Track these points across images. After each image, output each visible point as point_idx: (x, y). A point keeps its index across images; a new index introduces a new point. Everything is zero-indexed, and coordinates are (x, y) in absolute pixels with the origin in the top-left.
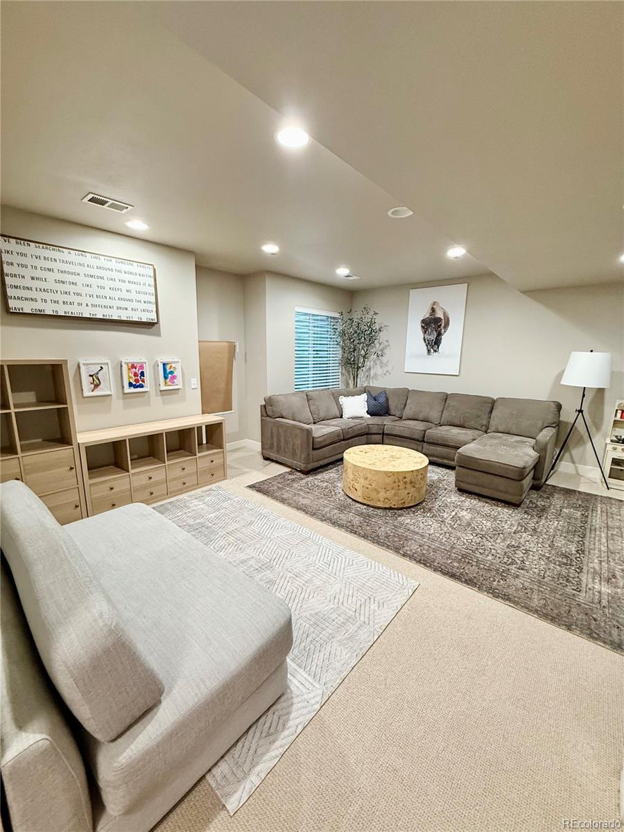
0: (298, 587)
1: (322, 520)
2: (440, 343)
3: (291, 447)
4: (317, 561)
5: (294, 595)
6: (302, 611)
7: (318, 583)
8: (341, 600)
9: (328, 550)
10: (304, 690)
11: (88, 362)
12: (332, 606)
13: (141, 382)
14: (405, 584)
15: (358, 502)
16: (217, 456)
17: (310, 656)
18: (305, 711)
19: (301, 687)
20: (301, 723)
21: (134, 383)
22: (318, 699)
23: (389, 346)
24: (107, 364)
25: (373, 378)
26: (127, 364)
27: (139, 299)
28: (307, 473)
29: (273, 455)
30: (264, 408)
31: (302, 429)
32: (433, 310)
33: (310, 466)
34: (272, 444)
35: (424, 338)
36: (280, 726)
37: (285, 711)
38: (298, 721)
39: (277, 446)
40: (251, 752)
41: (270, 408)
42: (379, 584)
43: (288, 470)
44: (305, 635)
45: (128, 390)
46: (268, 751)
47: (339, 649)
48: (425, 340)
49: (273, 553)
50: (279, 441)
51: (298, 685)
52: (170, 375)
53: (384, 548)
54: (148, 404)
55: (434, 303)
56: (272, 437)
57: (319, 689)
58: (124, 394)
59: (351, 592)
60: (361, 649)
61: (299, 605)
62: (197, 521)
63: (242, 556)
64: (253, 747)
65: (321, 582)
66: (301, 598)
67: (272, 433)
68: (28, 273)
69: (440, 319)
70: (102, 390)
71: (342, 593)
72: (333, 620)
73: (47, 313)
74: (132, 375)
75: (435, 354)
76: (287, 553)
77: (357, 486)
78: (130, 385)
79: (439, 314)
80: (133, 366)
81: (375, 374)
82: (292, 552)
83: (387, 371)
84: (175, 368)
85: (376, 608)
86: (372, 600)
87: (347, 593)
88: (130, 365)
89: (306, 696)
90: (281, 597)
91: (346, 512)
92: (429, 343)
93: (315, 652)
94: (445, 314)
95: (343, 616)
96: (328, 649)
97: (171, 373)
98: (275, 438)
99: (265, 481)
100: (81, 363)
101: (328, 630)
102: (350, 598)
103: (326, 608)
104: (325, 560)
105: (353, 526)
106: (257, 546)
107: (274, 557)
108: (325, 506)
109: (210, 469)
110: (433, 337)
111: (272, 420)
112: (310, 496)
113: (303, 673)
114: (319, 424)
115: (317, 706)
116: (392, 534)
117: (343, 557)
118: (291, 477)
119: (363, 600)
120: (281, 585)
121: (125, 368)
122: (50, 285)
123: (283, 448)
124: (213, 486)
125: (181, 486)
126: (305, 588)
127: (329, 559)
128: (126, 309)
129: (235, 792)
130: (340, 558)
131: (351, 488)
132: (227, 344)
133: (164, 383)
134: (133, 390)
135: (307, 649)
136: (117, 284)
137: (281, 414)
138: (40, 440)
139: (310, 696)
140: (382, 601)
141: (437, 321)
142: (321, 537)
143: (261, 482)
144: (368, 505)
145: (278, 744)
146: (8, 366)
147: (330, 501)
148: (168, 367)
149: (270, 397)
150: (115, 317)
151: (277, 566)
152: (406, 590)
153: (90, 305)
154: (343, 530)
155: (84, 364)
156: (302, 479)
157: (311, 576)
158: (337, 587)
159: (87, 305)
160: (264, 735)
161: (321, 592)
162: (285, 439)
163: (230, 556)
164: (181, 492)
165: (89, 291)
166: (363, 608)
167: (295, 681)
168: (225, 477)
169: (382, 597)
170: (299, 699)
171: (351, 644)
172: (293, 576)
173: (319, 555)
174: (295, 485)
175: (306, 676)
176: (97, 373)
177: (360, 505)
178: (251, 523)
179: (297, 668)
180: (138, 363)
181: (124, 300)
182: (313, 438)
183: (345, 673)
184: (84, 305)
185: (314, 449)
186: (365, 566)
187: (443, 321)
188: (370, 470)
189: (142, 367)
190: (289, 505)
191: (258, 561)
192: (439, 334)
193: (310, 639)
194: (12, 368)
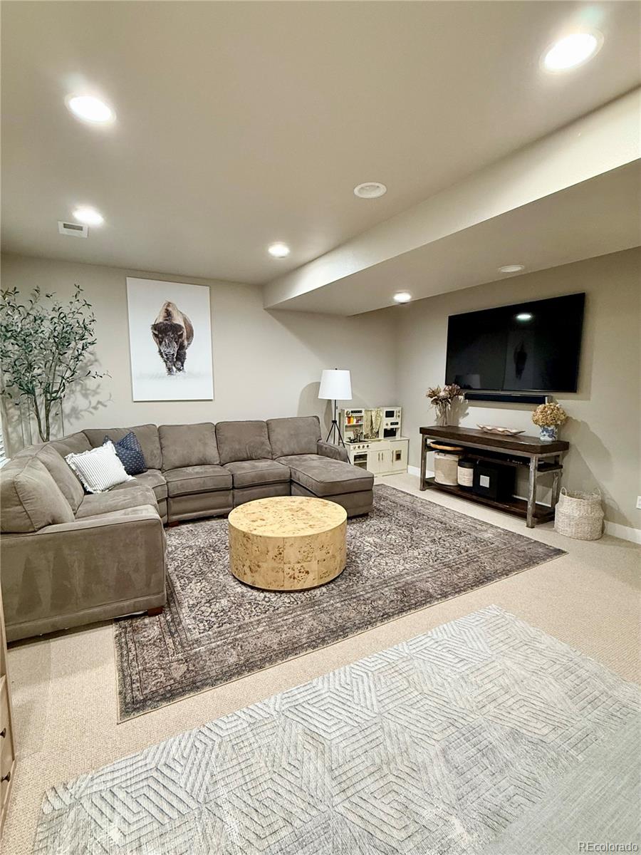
2: (185, 359)
3: (111, 577)
23: (96, 361)
25: (69, 416)
29: (37, 626)
32: (168, 314)
34: (32, 598)
35: (160, 351)
39: (55, 594)
48: (161, 354)
55: (169, 304)
56: (28, 581)
67: (28, 571)
69: (178, 328)
75: (179, 373)
77: (309, 566)
79: (178, 320)
81: (74, 410)
83: (99, 402)
92: (168, 359)
94: (185, 320)
98: (45, 579)
110: (174, 349)
123: (80, 590)
141: (176, 328)
187: (185, 330)
192: (182, 347)
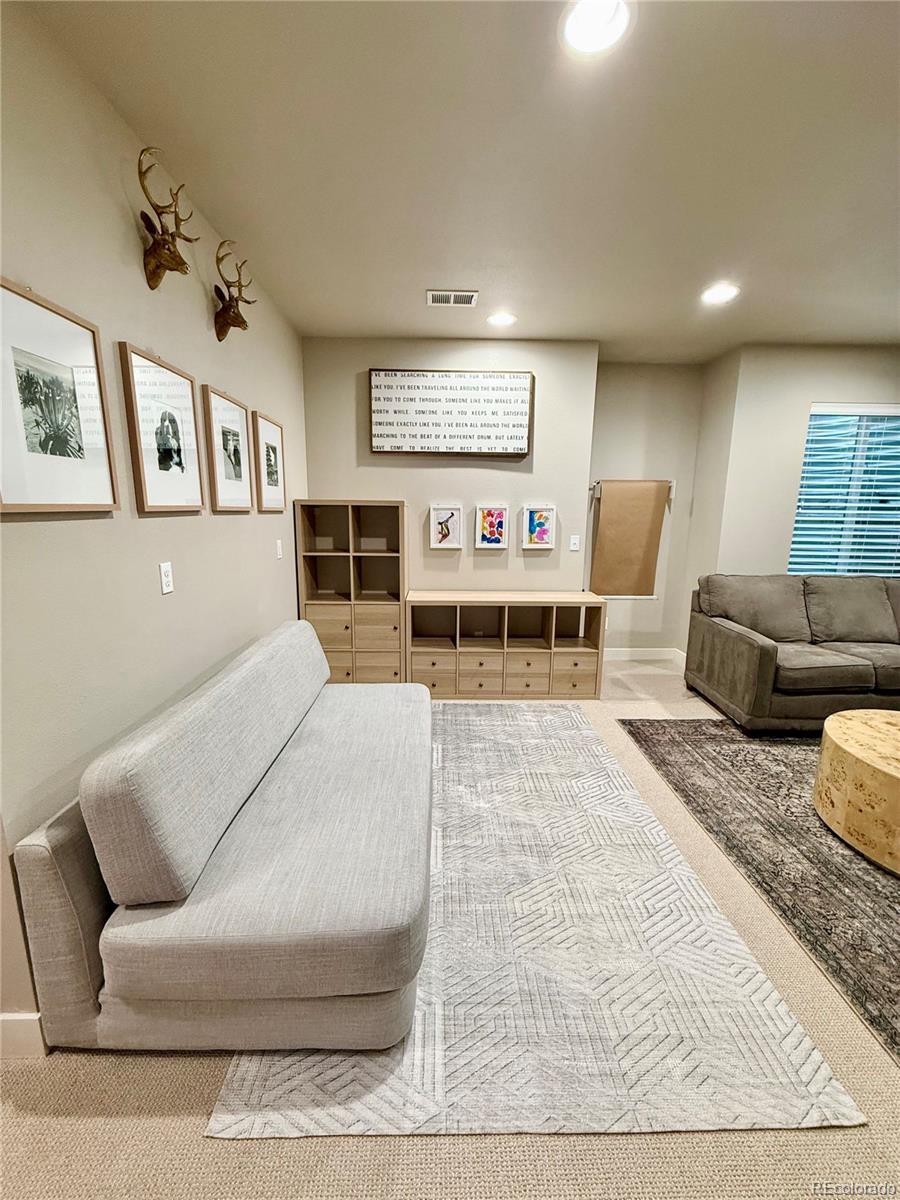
0: (558, 914)
1: (710, 830)
3: (729, 677)
4: (633, 894)
5: (540, 921)
6: (528, 955)
7: (600, 932)
8: (615, 994)
9: (674, 887)
10: (417, 1081)
11: (440, 506)
12: (587, 991)
13: (497, 536)
14: (813, 1089)
15: (835, 835)
16: (585, 659)
17: (473, 1038)
18: (388, 1112)
19: (417, 1070)
20: (366, 1122)
21: (488, 536)
22: (422, 1117)
24: (459, 509)
26: (482, 510)
27: (506, 423)
28: (753, 734)
29: (701, 685)
30: (697, 595)
31: (751, 645)
33: (761, 723)
34: (702, 663)
36: (344, 1093)
37: (367, 1080)
38: (369, 1115)
39: (708, 667)
40: (288, 1085)
41: (707, 596)
42: (735, 1031)
43: (717, 716)
44: (496, 999)
45: (480, 544)
46: (301, 1108)
47: (529, 1073)
49: (568, 836)
50: (712, 659)
51: (418, 1062)
52: (538, 529)
53: (823, 967)
54: (505, 566)
56: (702, 650)
57: (437, 1103)
58: (477, 549)
59: (649, 996)
60: (568, 1117)
61: (534, 944)
62: (510, 741)
63: (521, 816)
64: (295, 1083)
65: (606, 935)
66: (549, 934)
67: (703, 642)
68: (392, 406)
70: (452, 543)
71: (628, 985)
72: (565, 1017)
73: (404, 450)
74: (487, 525)
76: (591, 850)
77: (836, 795)
78: (484, 538)
80: (490, 514)
82: (602, 851)
84: (547, 518)
85: (678, 1073)
86: (683, 1049)
87: (640, 990)
88: (486, 512)
89: (410, 1091)
90: (519, 910)
91: (783, 841)
93: (487, 1040)
95: (592, 1024)
96: (512, 1054)
97: (541, 525)
98: (707, 654)
99: (658, 721)
100: (432, 506)
101: (541, 1024)
102: (636, 1005)
103: (572, 986)
104: (652, 901)
105: (777, 875)
106: (554, 813)
107: (564, 844)
108: (740, 807)
109: (571, 676)
111: (706, 619)
112: (723, 777)
113: (439, 1053)
114: (821, 647)
115: (408, 1128)
116: (879, 951)
117: (696, 920)
118: (714, 731)
119: (662, 1032)
120: (535, 891)
121: (480, 515)
122: (412, 417)
123: (716, 676)
124: (570, 703)
125: (522, 689)
126: (568, 923)
127: (660, 905)
128: (489, 437)
129: (233, 1112)
130: (686, 919)
131: (823, 795)
132: (654, 484)
133: (528, 539)
134: (486, 545)
135: (481, 1023)
136: (481, 407)
137: (725, 612)
138: (385, 592)
139: (418, 1099)
140: (708, 1070)
142: (681, 858)
143: (648, 721)
144: (857, 853)
145: (318, 1113)
146: (353, 506)
147: (760, 802)
148: (536, 516)
149: (708, 577)
150: (474, 450)
151: (556, 860)
152: (803, 1105)
153: (447, 436)
154: (743, 871)
155: (434, 509)
156: (733, 741)
157: (598, 913)
158: (629, 964)
159: (445, 437)
160: (319, 1081)
161: (591, 952)
162: (722, 658)
163: (506, 806)
164: (522, 696)
165: (448, 419)
166: (648, 1045)
167: (418, 1054)
168: (595, 695)
169: (716, 1062)
170: (399, 1085)
171: (557, 1089)
172: (567, 892)
173: (649, 885)
174: (709, 748)
175: (439, 1060)
176: (447, 521)
177: (834, 844)
178: (578, 775)
179: (439, 1034)
180: (496, 509)
181: (489, 425)
182: (778, 668)
183: (499, 1124)
184: (442, 437)
185: (776, 690)
186: (732, 970)
188: (876, 771)
189: (500, 515)
190: (667, 775)
191: (537, 835)
193: (499, 1010)
194: (357, 509)
